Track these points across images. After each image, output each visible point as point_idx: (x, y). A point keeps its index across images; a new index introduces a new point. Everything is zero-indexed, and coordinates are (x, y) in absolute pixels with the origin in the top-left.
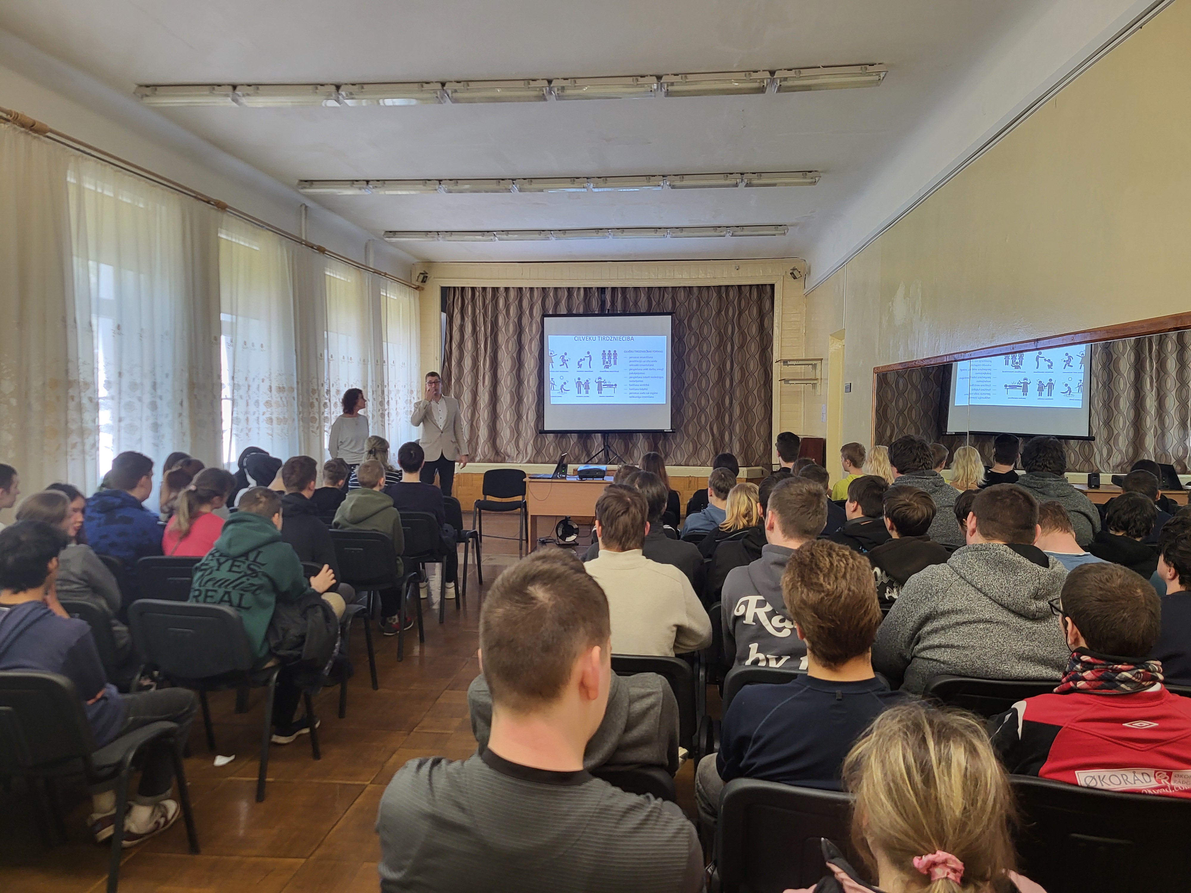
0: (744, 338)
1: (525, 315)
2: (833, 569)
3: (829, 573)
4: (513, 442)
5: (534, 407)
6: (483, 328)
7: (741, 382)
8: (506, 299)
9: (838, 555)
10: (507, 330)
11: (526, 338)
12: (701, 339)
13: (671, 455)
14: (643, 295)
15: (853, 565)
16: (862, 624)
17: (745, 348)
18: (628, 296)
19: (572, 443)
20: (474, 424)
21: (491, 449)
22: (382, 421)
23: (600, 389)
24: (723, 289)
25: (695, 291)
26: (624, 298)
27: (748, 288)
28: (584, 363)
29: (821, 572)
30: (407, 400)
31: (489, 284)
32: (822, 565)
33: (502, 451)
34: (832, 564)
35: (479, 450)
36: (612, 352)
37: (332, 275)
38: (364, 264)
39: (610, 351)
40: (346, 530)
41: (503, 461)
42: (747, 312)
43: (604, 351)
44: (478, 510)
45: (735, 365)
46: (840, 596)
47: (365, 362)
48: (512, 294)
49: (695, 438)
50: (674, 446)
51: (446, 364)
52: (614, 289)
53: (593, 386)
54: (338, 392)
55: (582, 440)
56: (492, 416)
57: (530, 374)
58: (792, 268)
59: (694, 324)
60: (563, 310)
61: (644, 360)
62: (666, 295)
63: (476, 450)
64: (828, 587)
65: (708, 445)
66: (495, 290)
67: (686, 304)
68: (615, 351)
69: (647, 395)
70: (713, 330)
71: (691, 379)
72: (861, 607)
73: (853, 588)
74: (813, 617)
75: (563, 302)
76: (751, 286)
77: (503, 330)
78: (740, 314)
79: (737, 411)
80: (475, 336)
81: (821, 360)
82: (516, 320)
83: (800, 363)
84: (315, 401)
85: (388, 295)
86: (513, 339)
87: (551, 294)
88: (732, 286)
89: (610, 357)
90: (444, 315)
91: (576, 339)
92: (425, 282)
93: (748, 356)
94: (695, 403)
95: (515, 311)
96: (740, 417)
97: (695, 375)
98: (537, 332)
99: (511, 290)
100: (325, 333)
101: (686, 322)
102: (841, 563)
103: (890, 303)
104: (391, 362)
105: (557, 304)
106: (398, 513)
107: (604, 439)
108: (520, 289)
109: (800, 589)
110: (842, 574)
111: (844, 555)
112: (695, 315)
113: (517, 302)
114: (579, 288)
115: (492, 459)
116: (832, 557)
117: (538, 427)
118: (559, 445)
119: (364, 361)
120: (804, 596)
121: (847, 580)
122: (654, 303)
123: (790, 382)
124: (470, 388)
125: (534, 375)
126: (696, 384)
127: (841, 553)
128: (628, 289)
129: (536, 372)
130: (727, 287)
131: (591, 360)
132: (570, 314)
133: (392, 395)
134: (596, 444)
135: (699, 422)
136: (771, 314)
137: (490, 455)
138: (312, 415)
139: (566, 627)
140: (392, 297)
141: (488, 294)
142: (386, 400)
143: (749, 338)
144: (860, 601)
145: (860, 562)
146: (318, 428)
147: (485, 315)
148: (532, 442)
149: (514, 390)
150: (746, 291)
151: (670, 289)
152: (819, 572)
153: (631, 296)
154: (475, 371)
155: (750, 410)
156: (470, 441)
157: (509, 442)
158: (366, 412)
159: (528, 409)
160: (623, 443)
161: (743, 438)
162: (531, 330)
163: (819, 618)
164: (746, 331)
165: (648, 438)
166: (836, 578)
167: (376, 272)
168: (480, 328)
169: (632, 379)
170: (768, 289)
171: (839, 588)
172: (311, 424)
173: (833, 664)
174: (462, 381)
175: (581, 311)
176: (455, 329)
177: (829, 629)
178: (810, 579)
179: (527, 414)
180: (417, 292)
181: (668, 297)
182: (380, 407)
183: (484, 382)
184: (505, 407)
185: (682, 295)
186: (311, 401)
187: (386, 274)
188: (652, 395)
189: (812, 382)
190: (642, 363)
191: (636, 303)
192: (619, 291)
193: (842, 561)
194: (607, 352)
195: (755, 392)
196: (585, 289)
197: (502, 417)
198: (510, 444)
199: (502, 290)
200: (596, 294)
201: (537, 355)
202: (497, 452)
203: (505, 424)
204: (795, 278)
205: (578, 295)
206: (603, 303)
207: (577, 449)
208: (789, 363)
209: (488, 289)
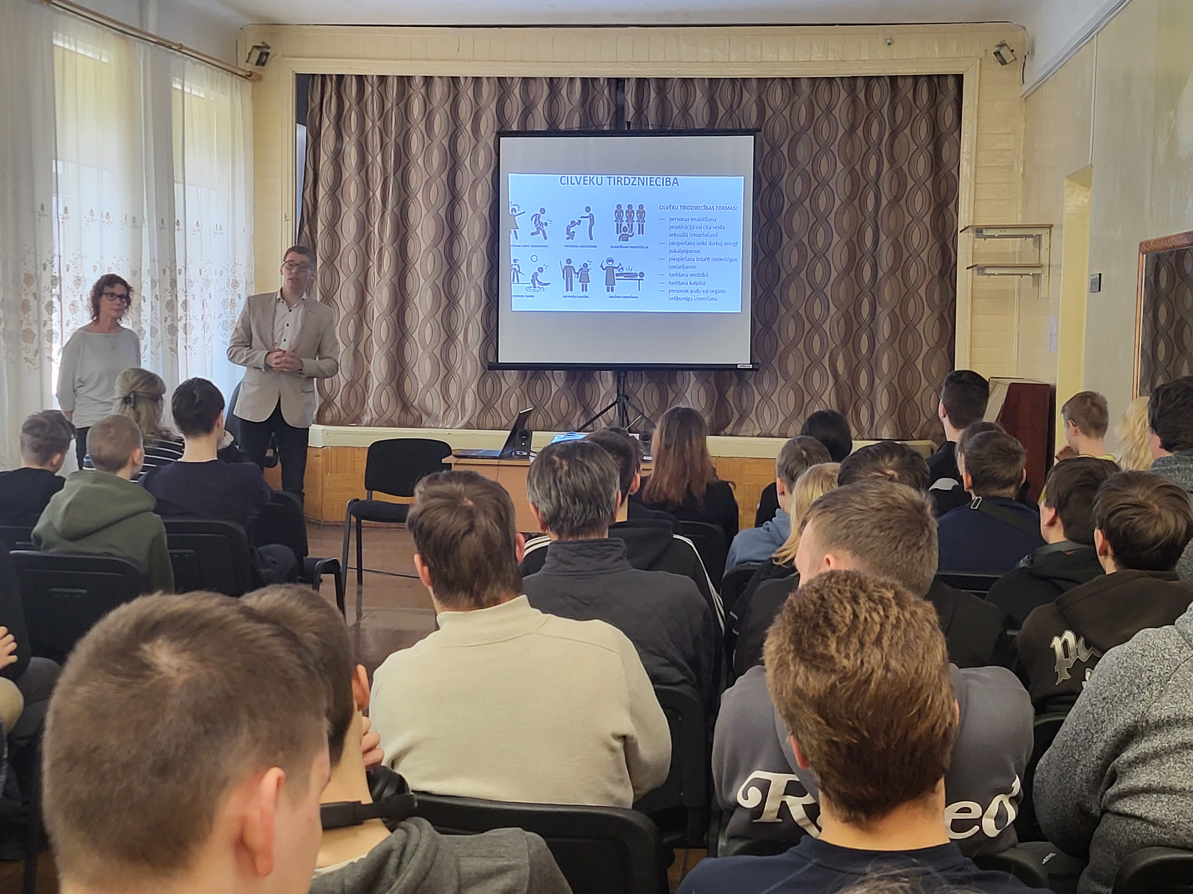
0: (902, 183)
1: (464, 133)
2: (857, 627)
3: (848, 635)
4: (437, 386)
5: (478, 316)
6: (379, 158)
7: (893, 271)
8: (427, 99)
9: (870, 599)
10: (427, 161)
11: (465, 179)
12: (814, 184)
13: (753, 416)
14: (699, 94)
15: (898, 619)
16: (913, 736)
17: (903, 202)
18: (670, 96)
19: (554, 389)
20: (361, 348)
21: (393, 401)
22: (172, 341)
23: (610, 284)
24: (860, 84)
25: (805, 86)
26: (663, 100)
27: (910, 82)
28: (581, 231)
29: (834, 632)
30: (225, 301)
31: (393, 70)
32: (837, 618)
33: (415, 403)
34: (855, 616)
35: (370, 402)
36: (636, 209)
37: (67, 46)
38: (137, 27)
39: (630, 206)
40: (52, 552)
41: (417, 423)
42: (907, 131)
43: (619, 206)
44: (354, 519)
45: (883, 237)
46: (868, 681)
47: (135, 223)
48: (439, 90)
49: (801, 382)
50: (758, 398)
51: (306, 229)
52: (641, 82)
53: (598, 277)
54: (78, 280)
55: (576, 383)
56: (396, 332)
57: (473, 251)
58: (998, 42)
59: (801, 152)
60: (540, 123)
61: (699, 224)
62: (746, 95)
63: (364, 401)
64: (845, 662)
65: (825, 397)
66: (404, 81)
67: (786, 113)
68: (641, 207)
69: (705, 295)
70: (840, 166)
71: (794, 263)
72: (911, 702)
73: (893, 664)
74: (818, 723)
75: (540, 107)
76: (916, 78)
77: (420, 161)
78: (894, 135)
79: (885, 329)
80: (363, 173)
81: (1050, 227)
82: (445, 142)
83: (1008, 232)
84: (31, 298)
85: (187, 90)
86: (438, 180)
87: (517, 91)
88: (879, 78)
89: (630, 218)
90: (302, 131)
91: (564, 180)
92: (263, 64)
93: (909, 219)
94: (802, 311)
95: (445, 124)
96: (891, 341)
97: (803, 256)
98: (487, 166)
99: (437, 81)
100: (54, 162)
101: (785, 149)
102: (875, 616)
103: (1172, 113)
104: (191, 223)
105: (527, 111)
106: (162, 521)
107: (619, 381)
108: (455, 80)
109: (792, 668)
110: (873, 637)
111: (881, 599)
112: (804, 138)
113: (447, 107)
114: (572, 79)
115: (395, 418)
116: (858, 603)
117: (486, 357)
118: (528, 392)
119: (134, 220)
120: (800, 683)
121: (882, 648)
122: (722, 111)
123: (988, 271)
124: (353, 277)
125: (479, 253)
126: (803, 275)
127: (876, 595)
128: (669, 83)
129: (483, 246)
130: (868, 79)
131: (592, 224)
132: (553, 132)
133: (195, 290)
134: (603, 392)
135: (809, 350)
136: (956, 134)
137: (392, 410)
138: (24, 327)
139: (209, 725)
140: (194, 92)
141: (389, 90)
142: (181, 299)
143: (910, 183)
144: (909, 690)
145: (913, 614)
146: (36, 352)
147: (384, 132)
148: (474, 386)
149: (439, 282)
150: (906, 89)
151: (754, 83)
152: (829, 634)
153: (675, 96)
154: (362, 243)
155: (910, 327)
156: (351, 385)
157: (428, 387)
158: (138, 322)
159: (468, 321)
160: (656, 392)
161: (895, 382)
162: (474, 162)
163: (828, 724)
164: (905, 167)
165: (707, 380)
166: (862, 644)
167: (160, 43)
168: (374, 158)
169: (674, 263)
170: (951, 84)
171: (866, 665)
172: (23, 344)
173: (862, 817)
174: (336, 263)
175: (576, 125)
176: (324, 159)
177: (849, 747)
178: (812, 646)
179: (466, 330)
180: (248, 84)
181: (749, 98)
182: (167, 314)
183: (380, 266)
184: (421, 317)
185: (777, 96)
186: (24, 297)
187: (181, 46)
188: (713, 296)
189: (1031, 272)
190: (693, 231)
191: (685, 110)
192: (653, 86)
193: (875, 610)
194: (625, 209)
195: (922, 291)
196: (584, 80)
197: (415, 335)
198: (432, 390)
199: (418, 82)
200: (606, 92)
201: (486, 212)
202: (405, 406)
203: (421, 351)
204: (1003, 62)
205: (570, 93)
206: (619, 111)
207: (563, 403)
208: (986, 233)
209: (390, 80)
